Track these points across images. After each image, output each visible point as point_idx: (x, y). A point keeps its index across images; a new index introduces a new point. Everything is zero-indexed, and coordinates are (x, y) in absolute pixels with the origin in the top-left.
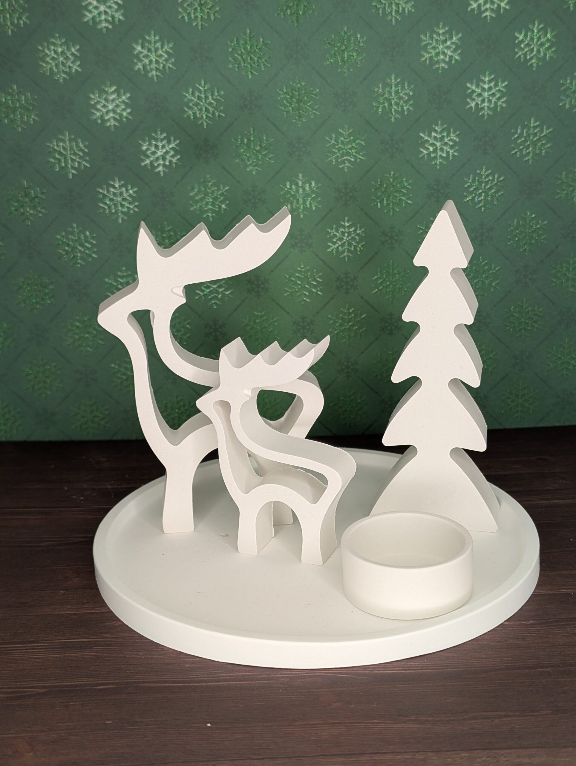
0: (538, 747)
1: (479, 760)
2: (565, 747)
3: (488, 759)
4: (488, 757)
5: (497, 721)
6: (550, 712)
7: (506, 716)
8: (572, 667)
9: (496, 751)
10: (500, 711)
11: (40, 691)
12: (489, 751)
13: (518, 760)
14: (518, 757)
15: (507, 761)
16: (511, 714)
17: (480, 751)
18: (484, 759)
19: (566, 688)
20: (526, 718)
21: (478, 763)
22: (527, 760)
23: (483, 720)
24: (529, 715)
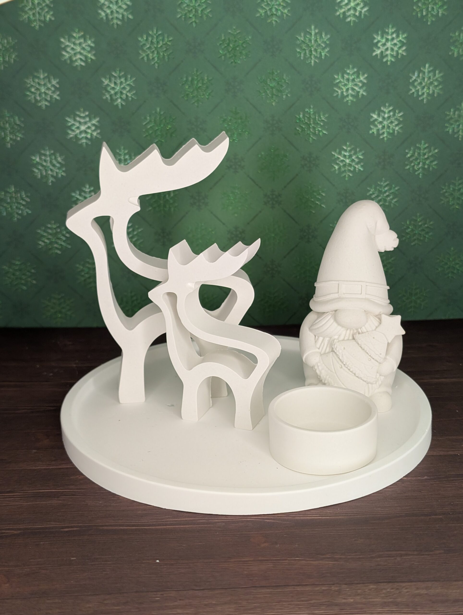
0: (433, 581)
1: (384, 591)
2: (456, 581)
4: (392, 589)
5: (399, 559)
6: (443, 551)
7: (406, 555)
8: (460, 515)
9: (398, 584)
10: (402, 551)
11: (15, 532)
12: (392, 584)
14: (418, 589)
15: (407, 592)
16: (411, 553)
17: (385, 584)
18: (388, 590)
19: (455, 532)
20: (423, 557)
21: (383, 594)
22: (424, 592)
23: (387, 558)
24: (426, 554)
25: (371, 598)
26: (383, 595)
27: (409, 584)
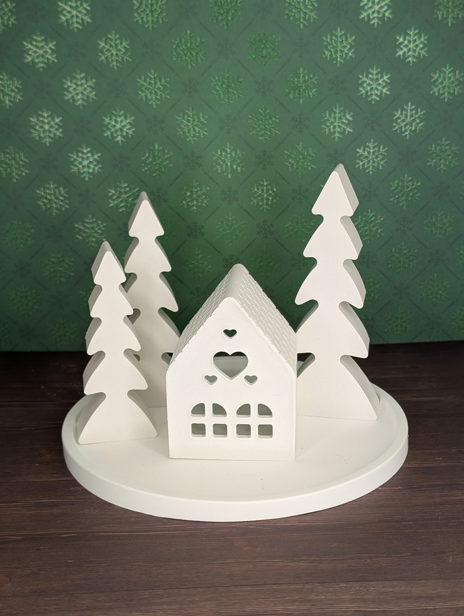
0: (399, 580)
1: (353, 589)
2: (420, 580)
3: (361, 588)
4: (361, 587)
5: (369, 560)
6: (410, 554)
7: (376, 557)
8: (429, 521)
9: (367, 583)
10: (372, 553)
12: (361, 583)
13: (383, 589)
14: (384, 587)
15: (374, 590)
16: (380, 555)
17: (354, 583)
18: (357, 588)
19: (423, 537)
20: (391, 558)
21: (353, 591)
22: (390, 589)
23: (358, 560)
24: (394, 556)
25: (341, 596)
26: (352, 593)
27: (377, 583)
